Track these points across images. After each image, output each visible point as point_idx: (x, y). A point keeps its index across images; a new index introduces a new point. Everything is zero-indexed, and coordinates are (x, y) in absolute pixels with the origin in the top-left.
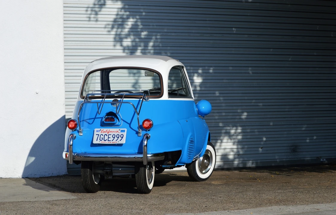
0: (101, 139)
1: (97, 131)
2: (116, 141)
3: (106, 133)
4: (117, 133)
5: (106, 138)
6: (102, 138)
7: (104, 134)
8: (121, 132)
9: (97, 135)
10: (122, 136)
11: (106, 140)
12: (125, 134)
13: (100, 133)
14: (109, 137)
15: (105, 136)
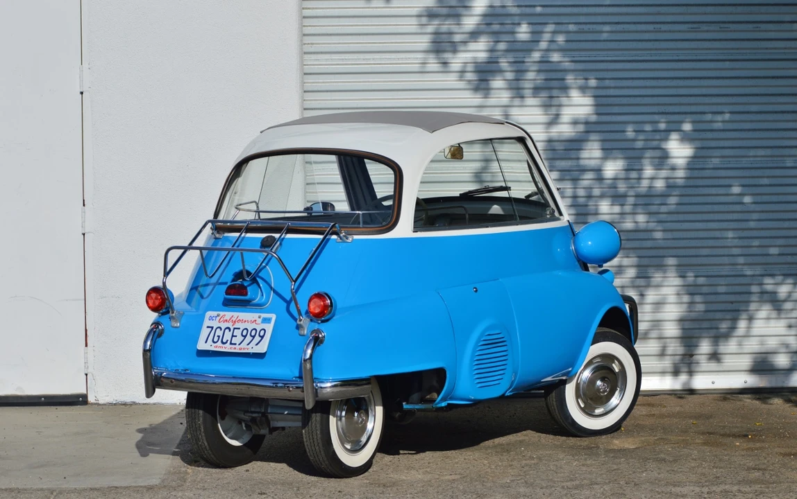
0: (216, 340)
1: (211, 318)
2: (248, 344)
3: (230, 325)
4: (254, 326)
5: (228, 336)
6: (219, 337)
7: (223, 326)
8: (262, 322)
9: (208, 327)
10: (262, 334)
11: (228, 341)
12: (269, 328)
13: (215, 324)
14: (234, 334)
15: (227, 330)
